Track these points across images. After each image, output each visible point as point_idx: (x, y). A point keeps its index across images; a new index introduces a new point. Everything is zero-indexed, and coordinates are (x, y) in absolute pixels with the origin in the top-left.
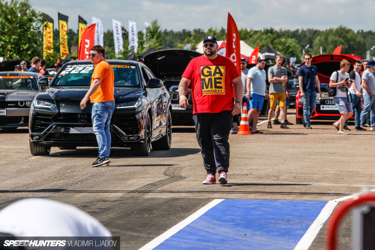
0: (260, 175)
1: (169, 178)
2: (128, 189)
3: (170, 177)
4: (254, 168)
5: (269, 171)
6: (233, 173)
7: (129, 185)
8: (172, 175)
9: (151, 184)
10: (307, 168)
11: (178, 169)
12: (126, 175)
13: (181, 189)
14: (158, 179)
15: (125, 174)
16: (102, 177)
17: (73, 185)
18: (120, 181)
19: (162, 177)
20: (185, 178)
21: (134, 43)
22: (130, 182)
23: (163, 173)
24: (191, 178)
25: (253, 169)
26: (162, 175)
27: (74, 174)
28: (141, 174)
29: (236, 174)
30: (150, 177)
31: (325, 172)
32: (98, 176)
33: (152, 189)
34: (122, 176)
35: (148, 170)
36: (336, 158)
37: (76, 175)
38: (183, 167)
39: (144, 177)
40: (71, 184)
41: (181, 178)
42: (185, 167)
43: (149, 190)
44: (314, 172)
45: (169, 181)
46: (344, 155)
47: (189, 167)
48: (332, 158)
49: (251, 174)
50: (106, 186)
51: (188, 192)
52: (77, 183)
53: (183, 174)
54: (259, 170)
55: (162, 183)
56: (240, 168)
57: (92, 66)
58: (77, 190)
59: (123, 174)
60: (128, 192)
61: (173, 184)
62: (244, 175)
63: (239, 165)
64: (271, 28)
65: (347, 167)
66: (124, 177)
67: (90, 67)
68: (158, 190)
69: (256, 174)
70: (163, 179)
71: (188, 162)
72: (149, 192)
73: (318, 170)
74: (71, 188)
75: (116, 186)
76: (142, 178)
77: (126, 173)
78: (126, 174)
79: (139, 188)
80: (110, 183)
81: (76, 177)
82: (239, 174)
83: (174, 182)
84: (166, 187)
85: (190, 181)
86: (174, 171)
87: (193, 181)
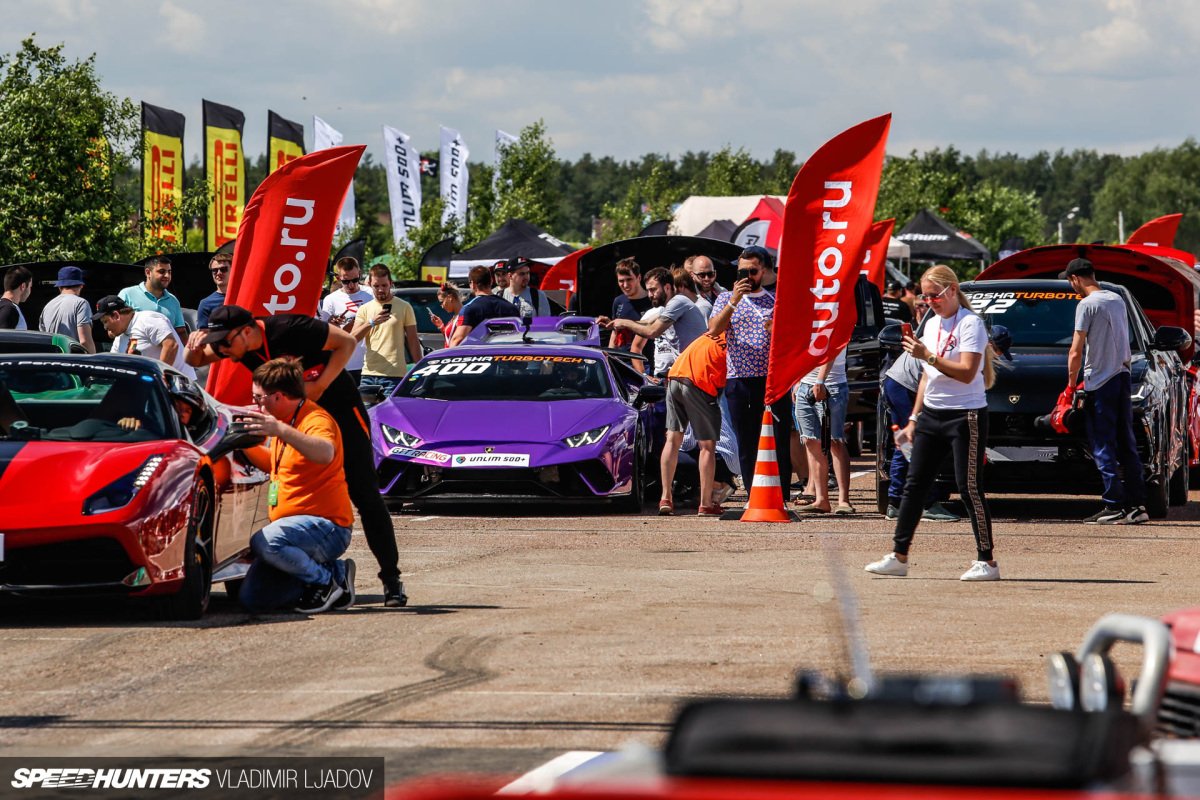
0: (756, 665)
1: (440, 678)
2: (284, 717)
3: (443, 673)
4: (745, 639)
5: (795, 652)
6: (667, 657)
7: (292, 703)
8: (453, 667)
9: (369, 699)
10: (930, 641)
11: (481, 644)
12: (294, 667)
13: (467, 716)
14: (400, 681)
15: (293, 664)
16: (211, 672)
17: (99, 704)
18: (268, 688)
19: (416, 672)
20: (496, 675)
21: (456, 204)
22: (298, 692)
23: (425, 660)
24: (517, 677)
25: (740, 645)
26: (420, 667)
27: (118, 663)
28: (346, 662)
29: (677, 661)
30: (376, 674)
31: (985, 657)
32: (197, 670)
33: (364, 715)
34: (279, 668)
35: (379, 648)
36: (1048, 604)
37: (126, 666)
38: (503, 636)
39: (354, 675)
40: (96, 699)
41: (482, 676)
42: (510, 636)
43: (353, 719)
44: (948, 657)
45: (436, 688)
46: (1079, 595)
47: (523, 637)
48: (1034, 605)
49: (727, 663)
50: (210, 707)
51: (488, 725)
52: (117, 695)
53: (491, 664)
54: (761, 646)
55: (407, 694)
56: (699, 640)
57: (1012, 296)
58: (108, 719)
59: (288, 663)
60: (281, 725)
61: (444, 700)
62: (703, 664)
63: (696, 632)
64: (951, 149)
65: (1069, 639)
66: (285, 674)
67: (1007, 298)
68: (386, 718)
69: (747, 660)
70: (419, 679)
71: (527, 621)
72: (355, 724)
73: (966, 647)
74: (88, 714)
75: (247, 707)
76: (345, 677)
77: (296, 660)
78: (296, 664)
79: (323, 713)
80: (229, 695)
81: (121, 675)
82: (685, 664)
83: (451, 690)
84: (415, 710)
85: (507, 688)
86: (468, 651)
87: (519, 687)
